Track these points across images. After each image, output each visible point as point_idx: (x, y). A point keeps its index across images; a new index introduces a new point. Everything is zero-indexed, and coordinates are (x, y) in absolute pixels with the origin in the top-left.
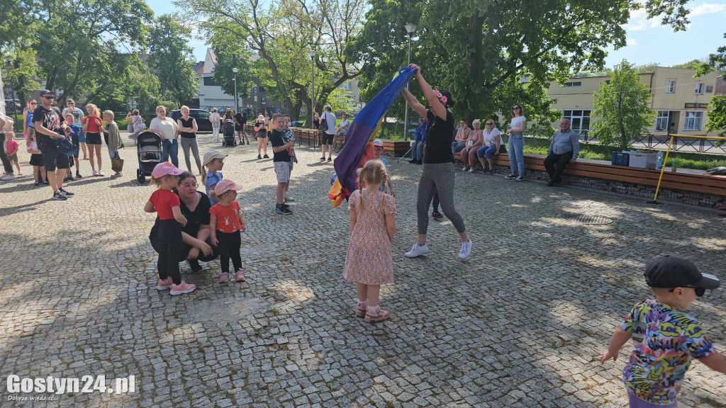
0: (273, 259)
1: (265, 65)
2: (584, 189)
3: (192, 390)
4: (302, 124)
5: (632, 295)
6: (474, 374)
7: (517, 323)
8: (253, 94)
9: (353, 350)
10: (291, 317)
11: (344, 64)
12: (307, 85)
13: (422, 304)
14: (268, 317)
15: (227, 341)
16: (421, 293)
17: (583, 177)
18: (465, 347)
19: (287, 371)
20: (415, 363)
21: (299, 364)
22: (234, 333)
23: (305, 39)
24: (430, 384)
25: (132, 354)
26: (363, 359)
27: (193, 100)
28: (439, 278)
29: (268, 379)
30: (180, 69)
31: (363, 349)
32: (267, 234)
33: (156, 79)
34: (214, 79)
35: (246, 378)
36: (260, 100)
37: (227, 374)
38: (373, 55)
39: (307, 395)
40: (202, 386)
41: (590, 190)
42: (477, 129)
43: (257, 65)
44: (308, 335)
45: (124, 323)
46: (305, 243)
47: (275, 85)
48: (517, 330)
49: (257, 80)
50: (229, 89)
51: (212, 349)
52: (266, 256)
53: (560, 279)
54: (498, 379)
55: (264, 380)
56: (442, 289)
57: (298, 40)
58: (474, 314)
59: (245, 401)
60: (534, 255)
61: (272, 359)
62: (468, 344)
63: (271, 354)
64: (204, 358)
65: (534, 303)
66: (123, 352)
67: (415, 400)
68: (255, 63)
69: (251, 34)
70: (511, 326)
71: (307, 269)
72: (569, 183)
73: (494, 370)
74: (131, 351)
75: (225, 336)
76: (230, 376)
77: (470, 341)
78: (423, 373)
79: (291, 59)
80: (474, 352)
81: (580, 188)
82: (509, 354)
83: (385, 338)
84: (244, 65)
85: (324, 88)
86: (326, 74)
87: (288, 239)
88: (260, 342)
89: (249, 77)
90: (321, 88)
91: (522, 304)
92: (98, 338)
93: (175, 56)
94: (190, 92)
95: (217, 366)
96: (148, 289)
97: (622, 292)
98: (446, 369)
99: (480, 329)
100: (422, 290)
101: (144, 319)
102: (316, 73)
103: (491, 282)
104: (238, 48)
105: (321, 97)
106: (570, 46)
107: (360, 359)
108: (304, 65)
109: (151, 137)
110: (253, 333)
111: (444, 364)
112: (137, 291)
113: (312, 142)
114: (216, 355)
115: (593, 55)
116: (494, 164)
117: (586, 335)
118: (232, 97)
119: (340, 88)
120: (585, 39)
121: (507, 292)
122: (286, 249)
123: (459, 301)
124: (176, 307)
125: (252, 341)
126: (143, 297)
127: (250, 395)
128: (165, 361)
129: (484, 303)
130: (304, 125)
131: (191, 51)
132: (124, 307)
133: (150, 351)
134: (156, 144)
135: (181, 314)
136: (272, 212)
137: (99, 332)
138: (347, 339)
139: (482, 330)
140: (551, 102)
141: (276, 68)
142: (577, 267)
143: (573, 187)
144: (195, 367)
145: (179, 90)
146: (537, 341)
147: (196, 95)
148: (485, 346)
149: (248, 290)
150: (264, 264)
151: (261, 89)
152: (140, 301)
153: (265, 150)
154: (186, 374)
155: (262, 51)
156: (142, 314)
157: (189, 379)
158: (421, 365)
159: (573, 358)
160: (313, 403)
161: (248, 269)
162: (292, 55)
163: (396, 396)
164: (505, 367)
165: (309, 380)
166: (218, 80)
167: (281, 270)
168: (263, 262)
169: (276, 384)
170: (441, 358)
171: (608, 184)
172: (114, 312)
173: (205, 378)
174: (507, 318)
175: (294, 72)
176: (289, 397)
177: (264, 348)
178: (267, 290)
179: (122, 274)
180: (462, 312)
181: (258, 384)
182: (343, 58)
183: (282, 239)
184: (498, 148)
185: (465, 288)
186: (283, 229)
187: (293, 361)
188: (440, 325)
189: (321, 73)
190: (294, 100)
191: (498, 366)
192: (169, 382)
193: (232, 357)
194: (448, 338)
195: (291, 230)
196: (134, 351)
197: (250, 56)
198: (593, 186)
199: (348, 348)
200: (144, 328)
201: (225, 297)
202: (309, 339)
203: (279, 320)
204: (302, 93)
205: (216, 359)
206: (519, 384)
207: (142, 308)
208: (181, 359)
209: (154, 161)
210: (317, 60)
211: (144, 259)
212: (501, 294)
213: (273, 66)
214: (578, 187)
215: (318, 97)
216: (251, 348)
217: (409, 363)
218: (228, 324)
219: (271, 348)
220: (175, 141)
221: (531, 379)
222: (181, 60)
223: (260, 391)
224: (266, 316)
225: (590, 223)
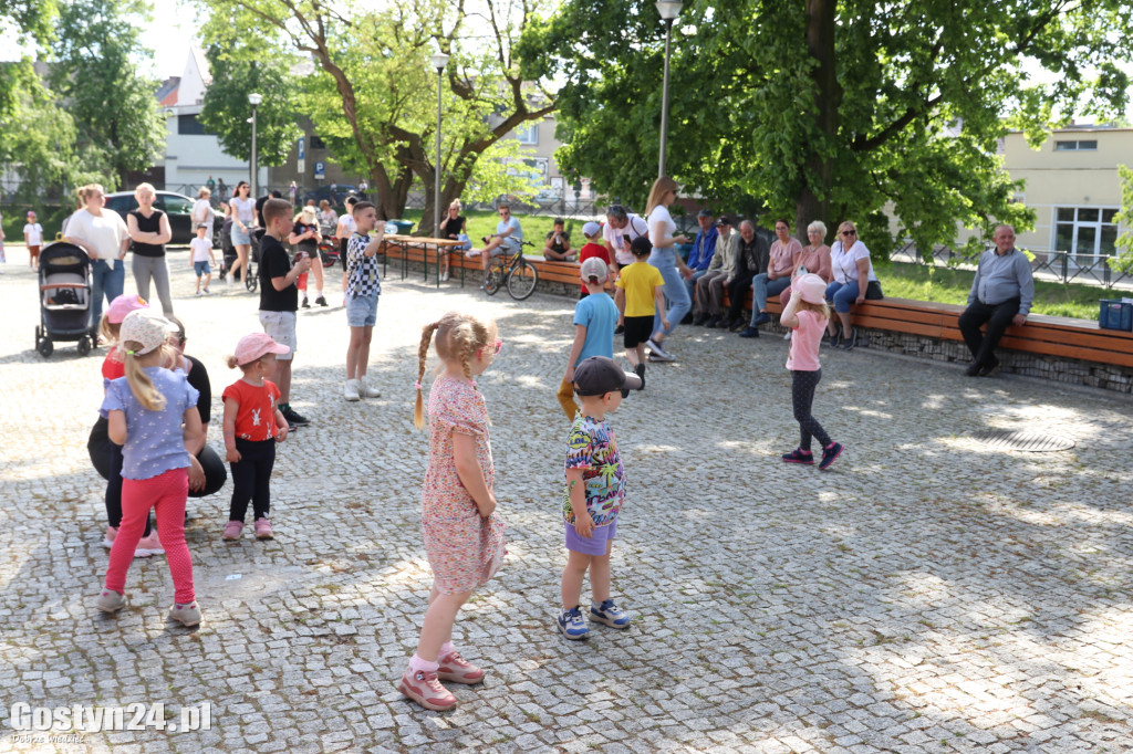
0: (331, 504)
1: (326, 85)
2: (1044, 382)
3: (183, 691)
4: (410, 227)
5: (1048, 570)
6: (698, 682)
7: (805, 612)
8: (294, 155)
9: (479, 647)
10: (362, 597)
11: (516, 84)
12: (426, 134)
13: (626, 582)
14: (319, 596)
15: (241, 627)
16: (628, 565)
17: (1042, 356)
18: (692, 645)
19: (353, 672)
20: (592, 667)
21: (375, 664)
22: (255, 616)
23: (424, 25)
24: (612, 694)
25: (71, 640)
26: (495, 659)
27: (151, 169)
28: (673, 541)
29: (319, 682)
30: (123, 95)
31: (498, 647)
32: (320, 459)
33: (67, 120)
34: (202, 119)
35: (278, 678)
36: (311, 168)
37: (244, 671)
38: (586, 64)
39: (387, 703)
40: (201, 686)
41: (1056, 384)
42: (817, 244)
43: (309, 86)
44: (395, 624)
45: (50, 597)
46: (398, 478)
47: (348, 135)
48: (798, 621)
49: (305, 122)
50: (237, 144)
51: (215, 638)
52: (318, 498)
53: (918, 545)
54: (739, 689)
55: (310, 683)
56: (673, 560)
57: (408, 27)
58: (724, 599)
59: (277, 708)
60: (883, 505)
61: (325, 655)
62: (698, 642)
63: (323, 649)
64: (202, 650)
65: (849, 582)
66: (55, 637)
67: (579, 714)
68: (303, 81)
69: (298, 15)
70: (790, 616)
71: (400, 522)
72: (1015, 370)
73: (736, 677)
74: (69, 635)
75: (238, 620)
76: (250, 675)
77: (706, 638)
78: (602, 681)
79: (389, 72)
80: (707, 653)
81: (1035, 380)
82: (772, 655)
83: (541, 630)
84: (276, 85)
85: (467, 140)
86: (473, 108)
87: (363, 469)
88: (304, 630)
89: (289, 114)
90: (461, 142)
91: (826, 584)
92: (7, 617)
93: (111, 65)
94: (144, 151)
95: (226, 661)
96: (86, 546)
97: (1031, 566)
98: (648, 676)
99: (728, 620)
100: (631, 560)
101: (87, 592)
102: (450, 105)
103: (776, 549)
104: (265, 46)
105: (459, 162)
106: (1052, 60)
107: (488, 659)
108: (419, 87)
109: (69, 255)
110: (291, 617)
111: (647, 669)
112: (65, 549)
113: (433, 270)
114: (223, 646)
115: (1104, 81)
116: (855, 325)
117: (926, 628)
118: (247, 164)
119: (508, 141)
120: (1083, 42)
121: (803, 564)
122: (358, 487)
123: (701, 578)
124: (143, 576)
125: (287, 629)
126: (77, 559)
127: (286, 701)
128: (132, 651)
129: (750, 582)
130: (415, 229)
131: (150, 53)
132: (44, 572)
133: (103, 636)
134: (79, 270)
135: (153, 587)
136: (331, 419)
137: (8, 607)
138: (468, 631)
139: (733, 622)
140: (1011, 186)
141: (352, 92)
142: (961, 526)
143: (1021, 378)
144: (186, 662)
145: (118, 145)
146: (831, 638)
147: (157, 158)
148: (731, 645)
149: (281, 553)
150: (312, 513)
151: (315, 143)
152: (73, 564)
153: (320, 287)
154: (171, 669)
155: (321, 52)
156: (80, 584)
157: (177, 676)
158: (601, 670)
159: (886, 661)
160: (396, 714)
161: (279, 520)
162: (392, 64)
163: (546, 708)
164: (757, 672)
165: (392, 685)
166: (211, 122)
167: (345, 522)
168: (309, 508)
169: (331, 689)
170: (641, 660)
171: (1092, 371)
172: (28, 579)
173: (206, 677)
174: (787, 603)
175: (396, 104)
176: (354, 704)
177: (311, 640)
178: (318, 555)
179: (33, 522)
180: (703, 595)
181: (299, 687)
182: (515, 70)
183: (351, 470)
184: (863, 289)
185: (721, 556)
186: (353, 452)
187: (363, 659)
188: (653, 614)
189: (462, 105)
190: (393, 170)
191: (745, 671)
192: (143, 679)
193: (251, 650)
194: (662, 633)
195: (371, 453)
196: (75, 635)
197: (293, 64)
198: (1061, 376)
199: (469, 644)
200: (87, 605)
201: (235, 563)
202: (396, 630)
203: (340, 601)
204: (413, 154)
205: (223, 651)
206: (775, 695)
207: (78, 574)
208: (161, 649)
209: (74, 306)
210: (452, 75)
211: (70, 497)
212: (789, 567)
213: (345, 89)
214: (1031, 379)
215: (452, 162)
216: (287, 638)
217: (580, 667)
218: (243, 604)
219: (323, 640)
220: (119, 263)
221: (798, 688)
222: (128, 73)
223: (303, 697)
224: (315, 594)
225: (1026, 448)
